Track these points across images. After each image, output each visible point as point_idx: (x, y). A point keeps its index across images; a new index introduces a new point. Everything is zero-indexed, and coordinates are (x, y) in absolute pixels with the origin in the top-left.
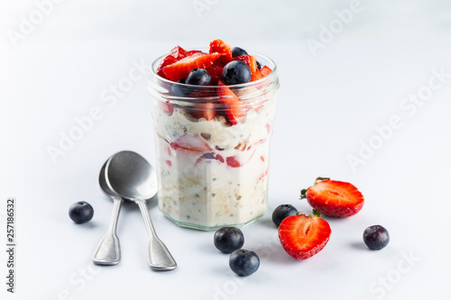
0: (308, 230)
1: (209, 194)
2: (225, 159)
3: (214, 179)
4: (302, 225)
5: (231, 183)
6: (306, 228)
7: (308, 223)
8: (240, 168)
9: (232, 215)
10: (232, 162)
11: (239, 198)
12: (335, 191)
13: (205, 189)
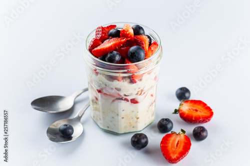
0: (178, 144)
1: (120, 118)
2: (130, 100)
3: (123, 110)
4: (174, 140)
5: (133, 112)
6: (176, 143)
7: (178, 139)
8: (138, 104)
9: (133, 127)
10: (134, 101)
11: (138, 118)
12: (195, 108)
13: (118, 115)
